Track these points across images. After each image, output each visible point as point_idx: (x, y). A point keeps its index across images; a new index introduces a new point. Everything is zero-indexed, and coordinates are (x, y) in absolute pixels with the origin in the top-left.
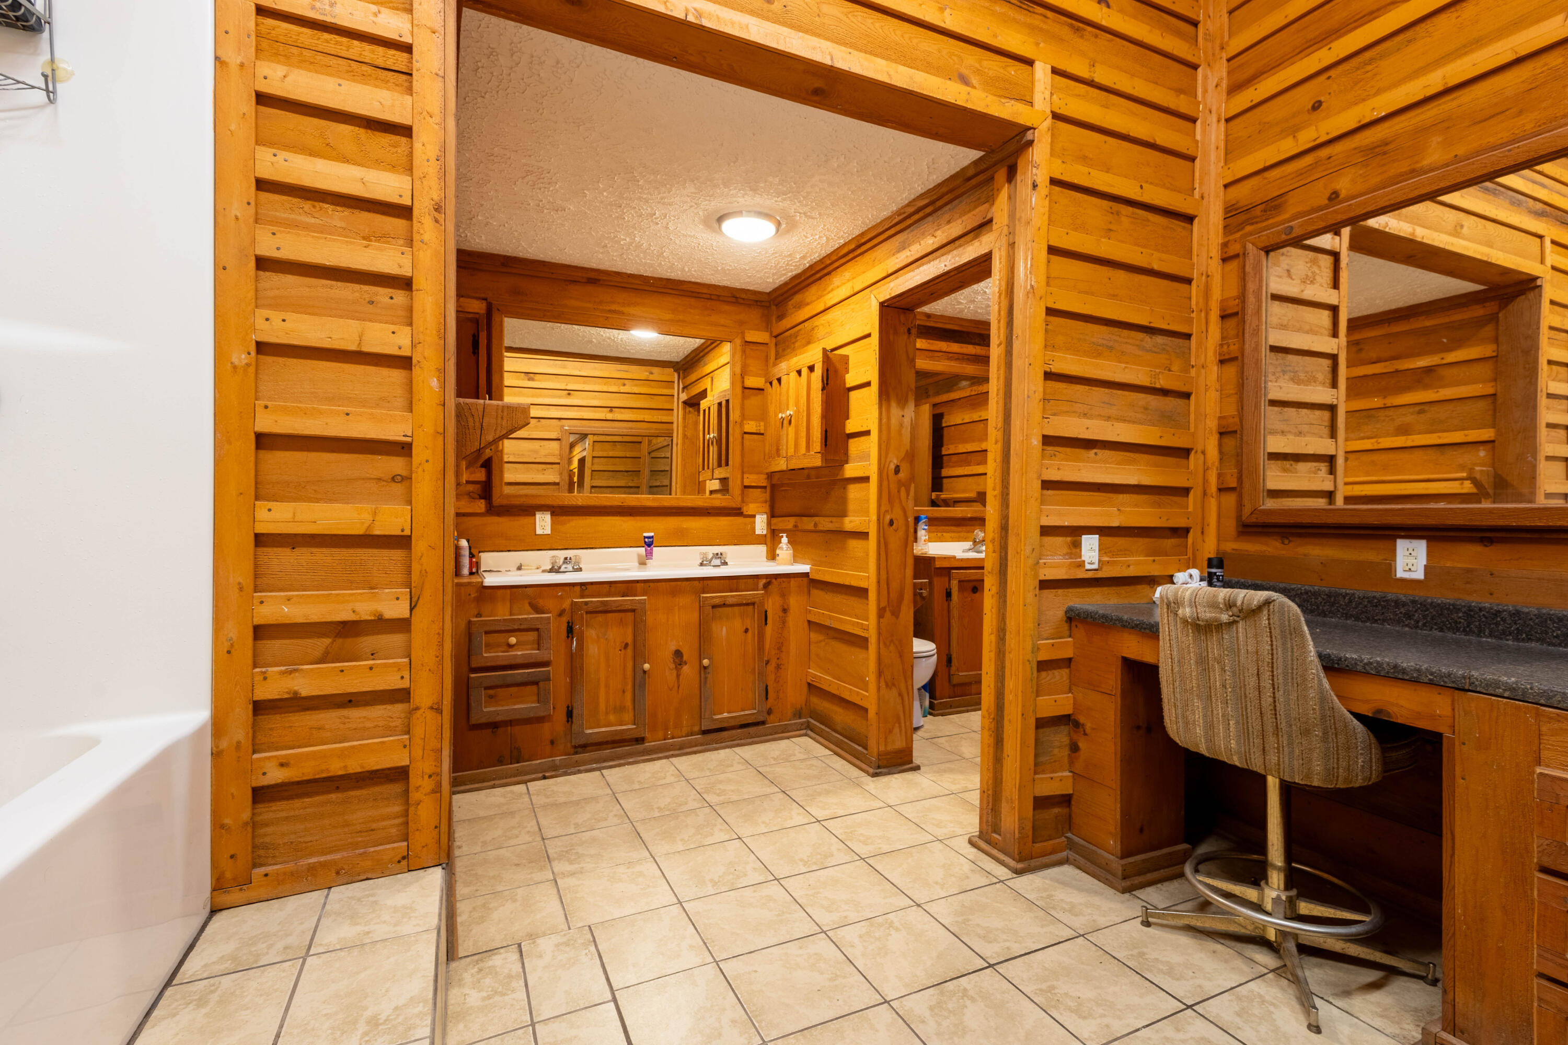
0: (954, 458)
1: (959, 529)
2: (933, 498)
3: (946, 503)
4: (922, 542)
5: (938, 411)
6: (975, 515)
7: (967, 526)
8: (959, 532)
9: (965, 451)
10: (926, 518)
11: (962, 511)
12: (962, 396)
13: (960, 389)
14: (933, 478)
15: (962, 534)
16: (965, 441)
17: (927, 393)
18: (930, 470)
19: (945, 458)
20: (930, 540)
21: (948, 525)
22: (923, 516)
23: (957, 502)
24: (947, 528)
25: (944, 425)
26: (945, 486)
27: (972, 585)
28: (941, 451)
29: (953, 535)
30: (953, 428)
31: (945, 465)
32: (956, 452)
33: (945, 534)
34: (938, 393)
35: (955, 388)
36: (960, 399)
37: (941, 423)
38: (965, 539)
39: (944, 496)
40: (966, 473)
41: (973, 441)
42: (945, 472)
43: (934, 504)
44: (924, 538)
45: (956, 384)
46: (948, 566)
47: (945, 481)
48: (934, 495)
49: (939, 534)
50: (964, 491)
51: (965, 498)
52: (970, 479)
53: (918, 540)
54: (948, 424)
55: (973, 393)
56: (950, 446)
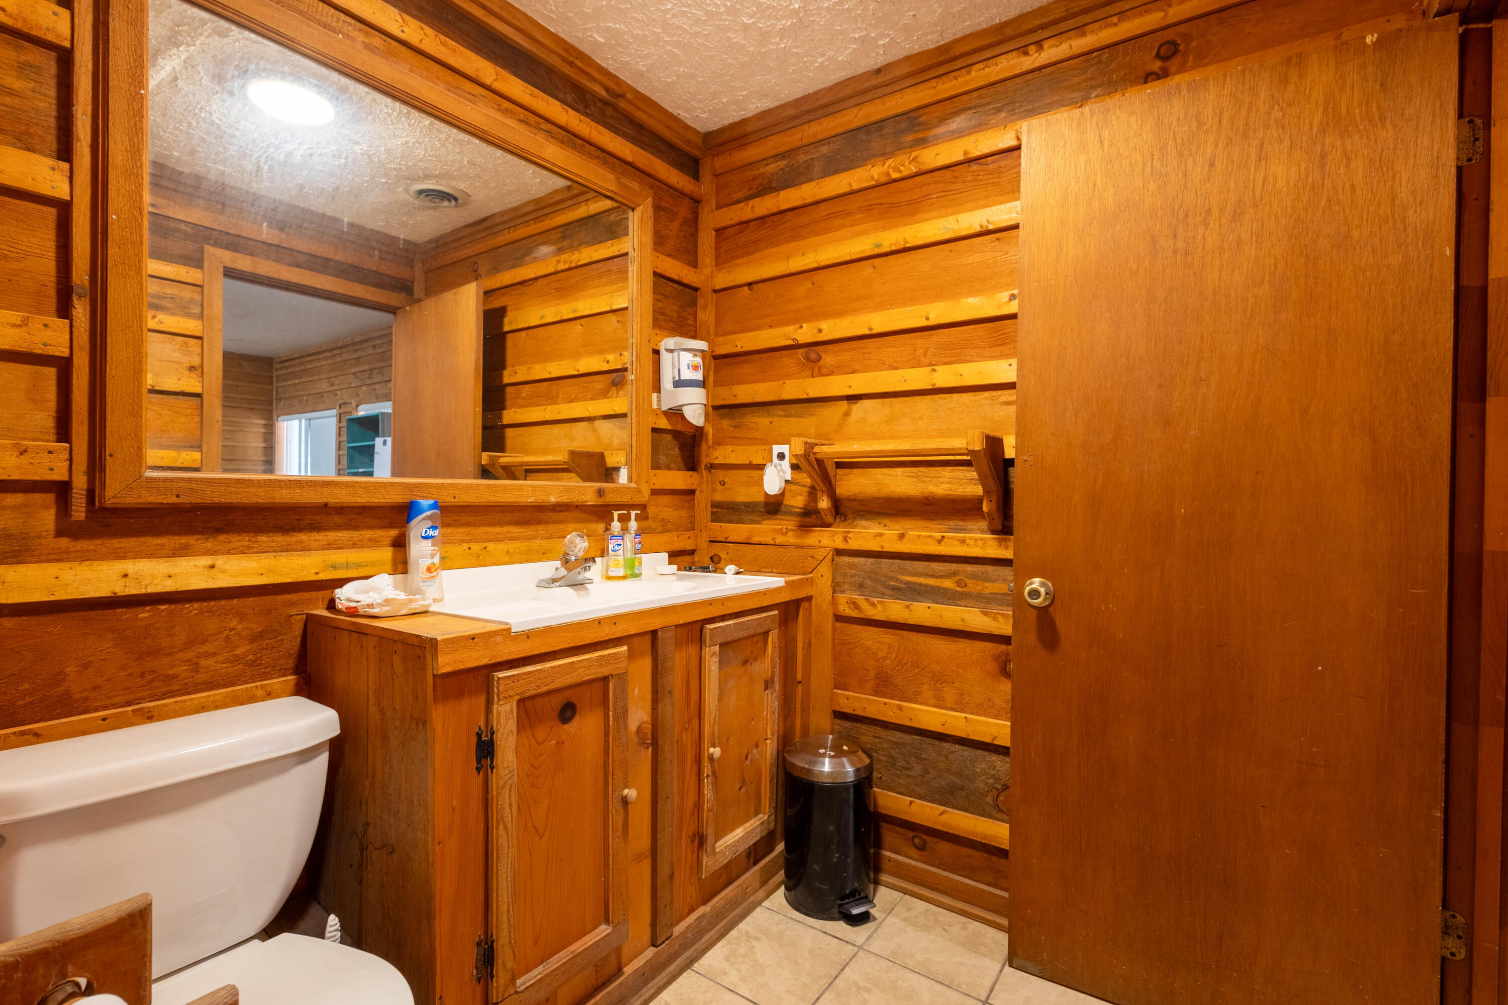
0: (526, 390)
1: (530, 531)
2: (483, 462)
3: (510, 472)
4: (422, 573)
5: (497, 304)
6: (565, 498)
7: (546, 523)
8: (530, 538)
9: (547, 376)
10: (435, 506)
11: (534, 489)
12: (539, 273)
13: (535, 260)
14: (485, 428)
15: (536, 544)
16: (546, 358)
17: (475, 271)
18: (479, 409)
19: (509, 390)
20: (447, 563)
21: (501, 524)
22: (425, 503)
23: (530, 471)
24: (498, 529)
25: (506, 328)
26: (509, 442)
27: (557, 702)
28: (501, 377)
29: (512, 546)
30: (523, 334)
31: (508, 403)
32: (530, 378)
33: (491, 546)
34: (496, 269)
35: (526, 259)
36: (536, 279)
37: (501, 324)
38: (543, 555)
39: (505, 459)
40: (548, 417)
41: (562, 357)
42: (509, 416)
43: (485, 473)
44: (426, 562)
45: (529, 251)
46: (486, 661)
47: (509, 432)
48: (485, 457)
49: (476, 547)
50: (545, 452)
51: (546, 463)
52: (556, 429)
53: (412, 566)
54: (515, 327)
55: (561, 267)
56: (519, 368)
